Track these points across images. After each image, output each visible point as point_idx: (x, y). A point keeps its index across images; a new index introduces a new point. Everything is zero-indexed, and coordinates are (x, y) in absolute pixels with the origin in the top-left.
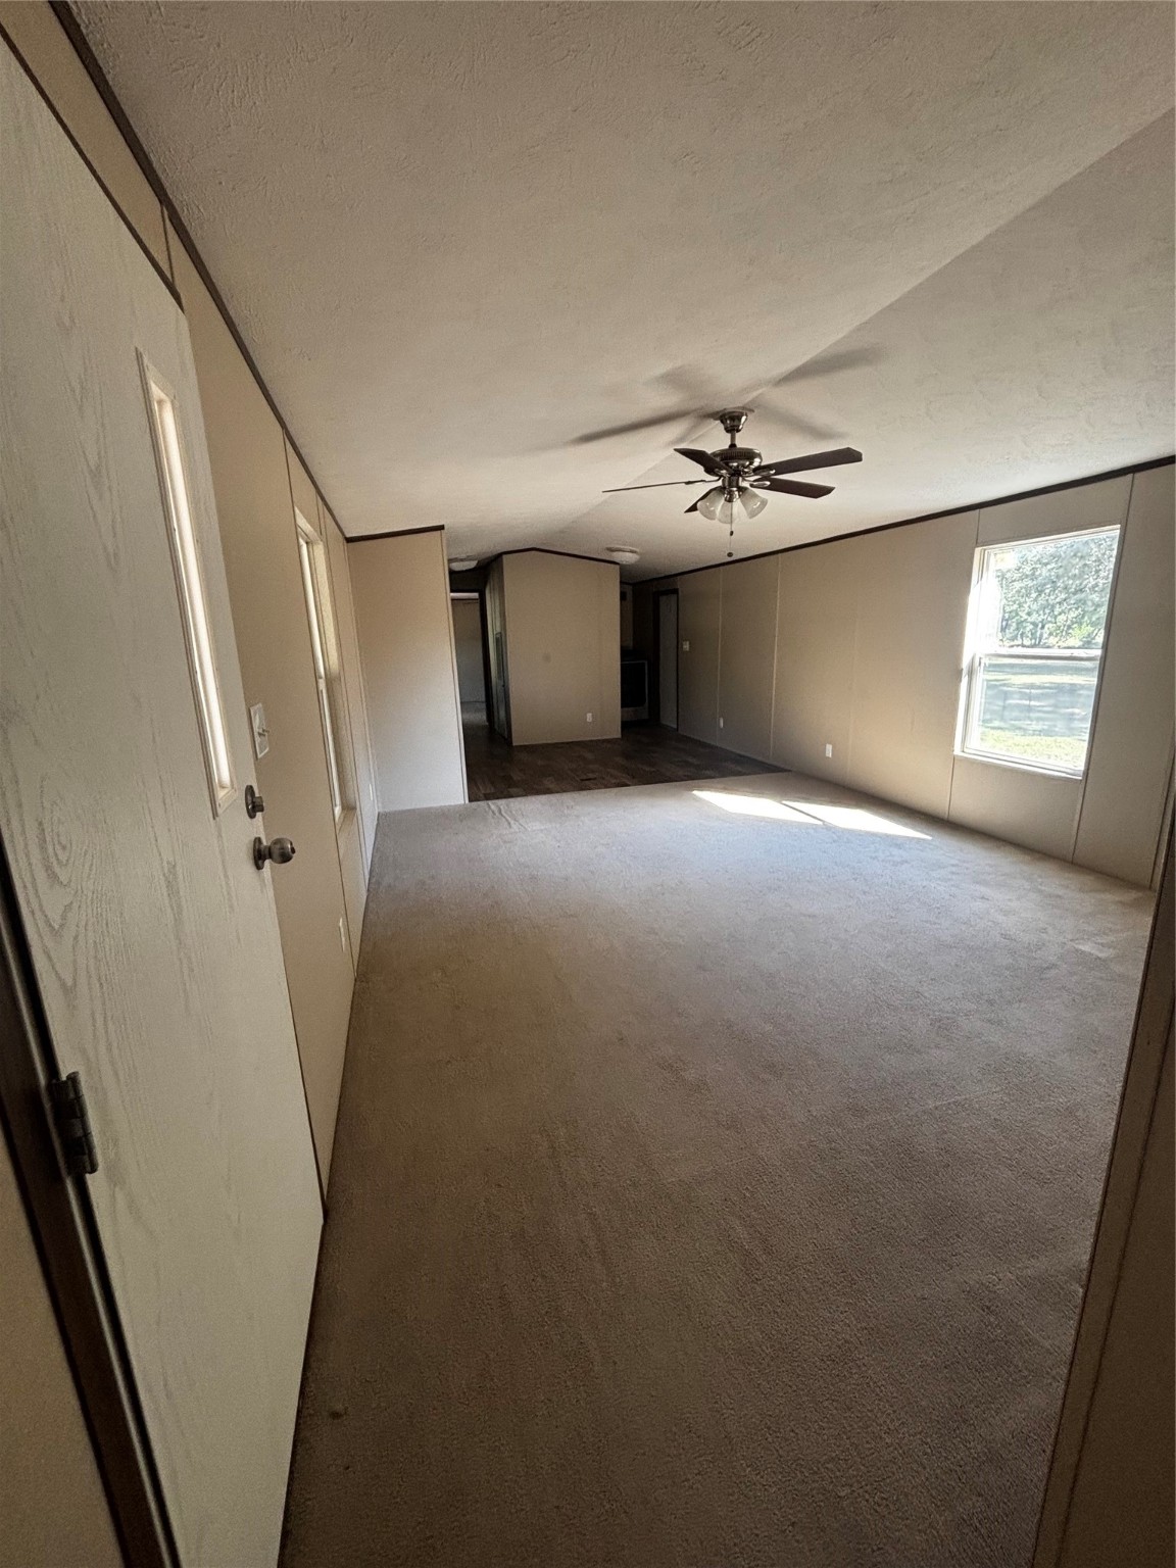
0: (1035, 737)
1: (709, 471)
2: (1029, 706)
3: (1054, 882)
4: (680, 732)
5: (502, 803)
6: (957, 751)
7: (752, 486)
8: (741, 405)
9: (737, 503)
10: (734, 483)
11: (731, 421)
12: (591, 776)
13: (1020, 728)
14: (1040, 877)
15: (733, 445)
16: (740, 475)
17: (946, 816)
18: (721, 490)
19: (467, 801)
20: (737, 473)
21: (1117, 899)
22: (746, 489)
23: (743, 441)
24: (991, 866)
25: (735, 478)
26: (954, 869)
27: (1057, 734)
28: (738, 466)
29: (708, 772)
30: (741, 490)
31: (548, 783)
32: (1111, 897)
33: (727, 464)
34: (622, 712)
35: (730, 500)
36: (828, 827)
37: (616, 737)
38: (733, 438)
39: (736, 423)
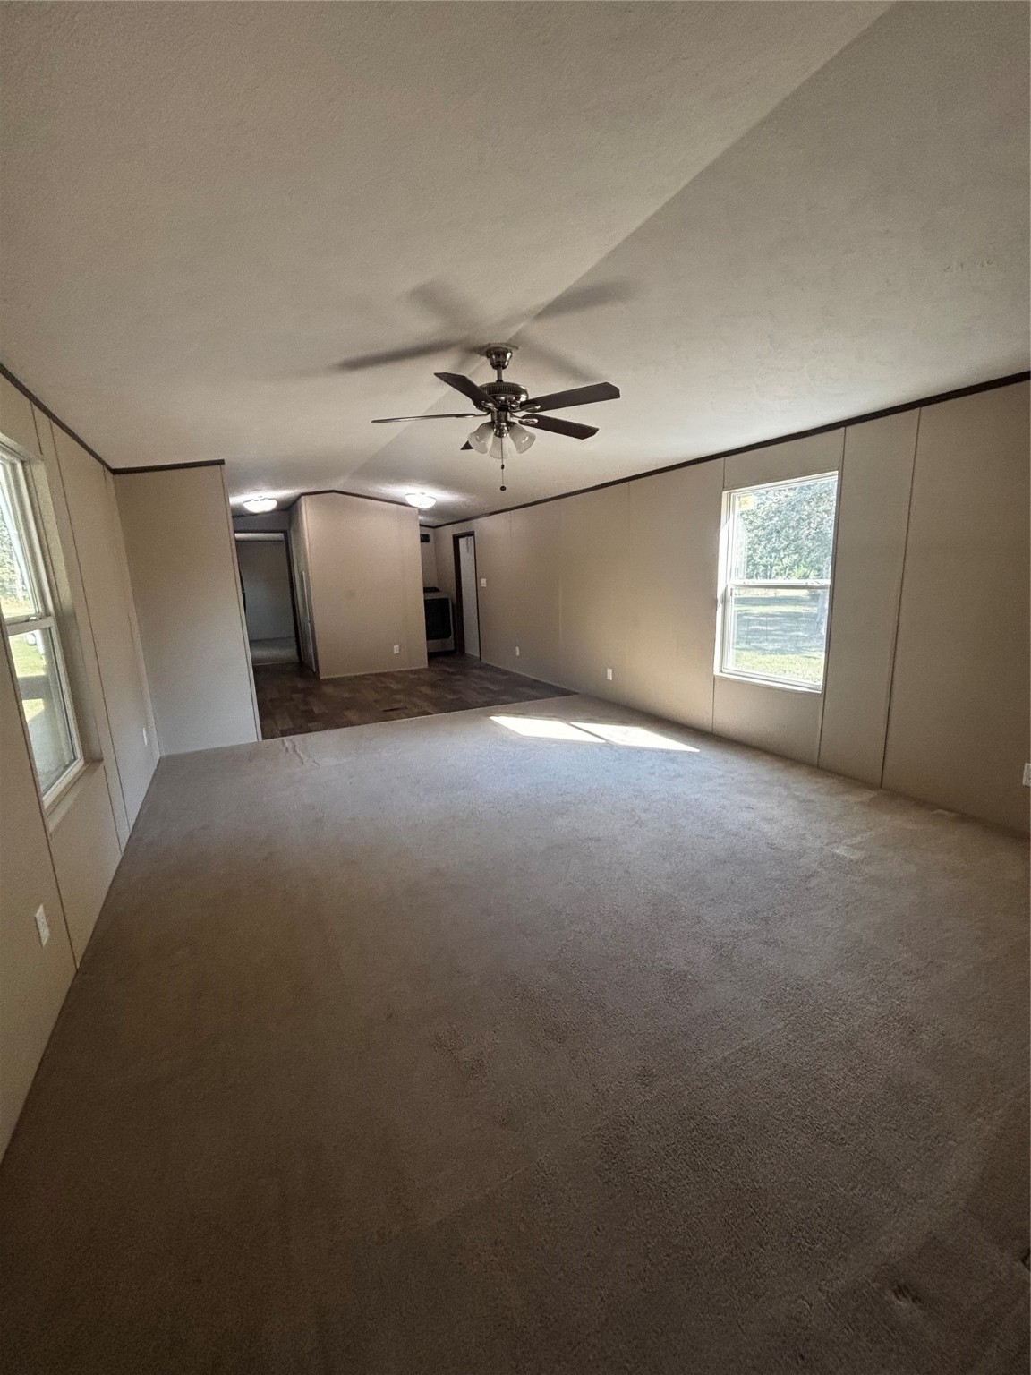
0: (773, 656)
1: (478, 405)
2: (767, 631)
3: (804, 786)
4: (484, 661)
5: (298, 738)
6: (717, 672)
7: (521, 422)
8: (505, 341)
9: (507, 439)
10: (503, 418)
11: (497, 357)
12: (395, 706)
13: (760, 649)
14: (793, 783)
15: (500, 381)
16: (507, 410)
17: (711, 730)
18: (491, 425)
19: (260, 739)
20: (504, 408)
21: (859, 799)
22: (514, 423)
23: (509, 377)
24: (752, 775)
25: (503, 413)
26: (721, 781)
27: (788, 652)
28: (505, 401)
29: (504, 698)
30: (510, 424)
31: (351, 715)
32: (853, 798)
33: (494, 397)
34: (428, 645)
35: (501, 435)
36: (609, 745)
37: (422, 667)
38: (499, 375)
39: (501, 359)
